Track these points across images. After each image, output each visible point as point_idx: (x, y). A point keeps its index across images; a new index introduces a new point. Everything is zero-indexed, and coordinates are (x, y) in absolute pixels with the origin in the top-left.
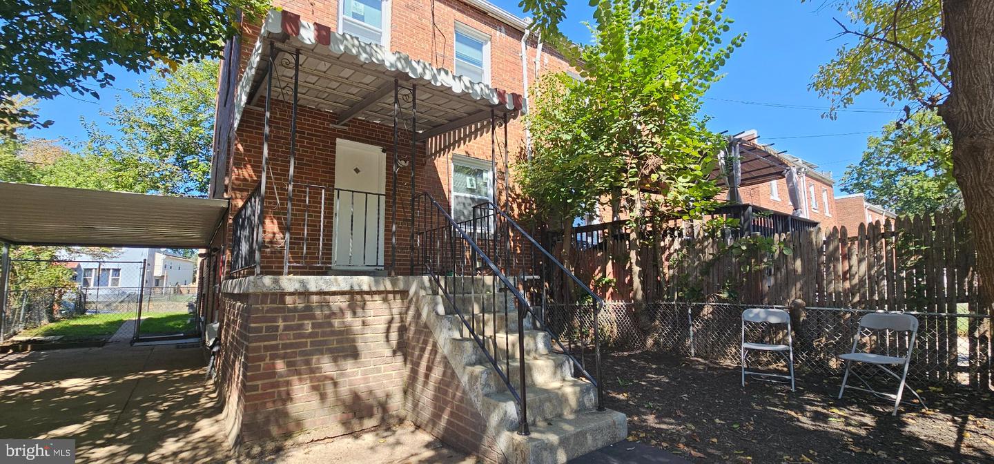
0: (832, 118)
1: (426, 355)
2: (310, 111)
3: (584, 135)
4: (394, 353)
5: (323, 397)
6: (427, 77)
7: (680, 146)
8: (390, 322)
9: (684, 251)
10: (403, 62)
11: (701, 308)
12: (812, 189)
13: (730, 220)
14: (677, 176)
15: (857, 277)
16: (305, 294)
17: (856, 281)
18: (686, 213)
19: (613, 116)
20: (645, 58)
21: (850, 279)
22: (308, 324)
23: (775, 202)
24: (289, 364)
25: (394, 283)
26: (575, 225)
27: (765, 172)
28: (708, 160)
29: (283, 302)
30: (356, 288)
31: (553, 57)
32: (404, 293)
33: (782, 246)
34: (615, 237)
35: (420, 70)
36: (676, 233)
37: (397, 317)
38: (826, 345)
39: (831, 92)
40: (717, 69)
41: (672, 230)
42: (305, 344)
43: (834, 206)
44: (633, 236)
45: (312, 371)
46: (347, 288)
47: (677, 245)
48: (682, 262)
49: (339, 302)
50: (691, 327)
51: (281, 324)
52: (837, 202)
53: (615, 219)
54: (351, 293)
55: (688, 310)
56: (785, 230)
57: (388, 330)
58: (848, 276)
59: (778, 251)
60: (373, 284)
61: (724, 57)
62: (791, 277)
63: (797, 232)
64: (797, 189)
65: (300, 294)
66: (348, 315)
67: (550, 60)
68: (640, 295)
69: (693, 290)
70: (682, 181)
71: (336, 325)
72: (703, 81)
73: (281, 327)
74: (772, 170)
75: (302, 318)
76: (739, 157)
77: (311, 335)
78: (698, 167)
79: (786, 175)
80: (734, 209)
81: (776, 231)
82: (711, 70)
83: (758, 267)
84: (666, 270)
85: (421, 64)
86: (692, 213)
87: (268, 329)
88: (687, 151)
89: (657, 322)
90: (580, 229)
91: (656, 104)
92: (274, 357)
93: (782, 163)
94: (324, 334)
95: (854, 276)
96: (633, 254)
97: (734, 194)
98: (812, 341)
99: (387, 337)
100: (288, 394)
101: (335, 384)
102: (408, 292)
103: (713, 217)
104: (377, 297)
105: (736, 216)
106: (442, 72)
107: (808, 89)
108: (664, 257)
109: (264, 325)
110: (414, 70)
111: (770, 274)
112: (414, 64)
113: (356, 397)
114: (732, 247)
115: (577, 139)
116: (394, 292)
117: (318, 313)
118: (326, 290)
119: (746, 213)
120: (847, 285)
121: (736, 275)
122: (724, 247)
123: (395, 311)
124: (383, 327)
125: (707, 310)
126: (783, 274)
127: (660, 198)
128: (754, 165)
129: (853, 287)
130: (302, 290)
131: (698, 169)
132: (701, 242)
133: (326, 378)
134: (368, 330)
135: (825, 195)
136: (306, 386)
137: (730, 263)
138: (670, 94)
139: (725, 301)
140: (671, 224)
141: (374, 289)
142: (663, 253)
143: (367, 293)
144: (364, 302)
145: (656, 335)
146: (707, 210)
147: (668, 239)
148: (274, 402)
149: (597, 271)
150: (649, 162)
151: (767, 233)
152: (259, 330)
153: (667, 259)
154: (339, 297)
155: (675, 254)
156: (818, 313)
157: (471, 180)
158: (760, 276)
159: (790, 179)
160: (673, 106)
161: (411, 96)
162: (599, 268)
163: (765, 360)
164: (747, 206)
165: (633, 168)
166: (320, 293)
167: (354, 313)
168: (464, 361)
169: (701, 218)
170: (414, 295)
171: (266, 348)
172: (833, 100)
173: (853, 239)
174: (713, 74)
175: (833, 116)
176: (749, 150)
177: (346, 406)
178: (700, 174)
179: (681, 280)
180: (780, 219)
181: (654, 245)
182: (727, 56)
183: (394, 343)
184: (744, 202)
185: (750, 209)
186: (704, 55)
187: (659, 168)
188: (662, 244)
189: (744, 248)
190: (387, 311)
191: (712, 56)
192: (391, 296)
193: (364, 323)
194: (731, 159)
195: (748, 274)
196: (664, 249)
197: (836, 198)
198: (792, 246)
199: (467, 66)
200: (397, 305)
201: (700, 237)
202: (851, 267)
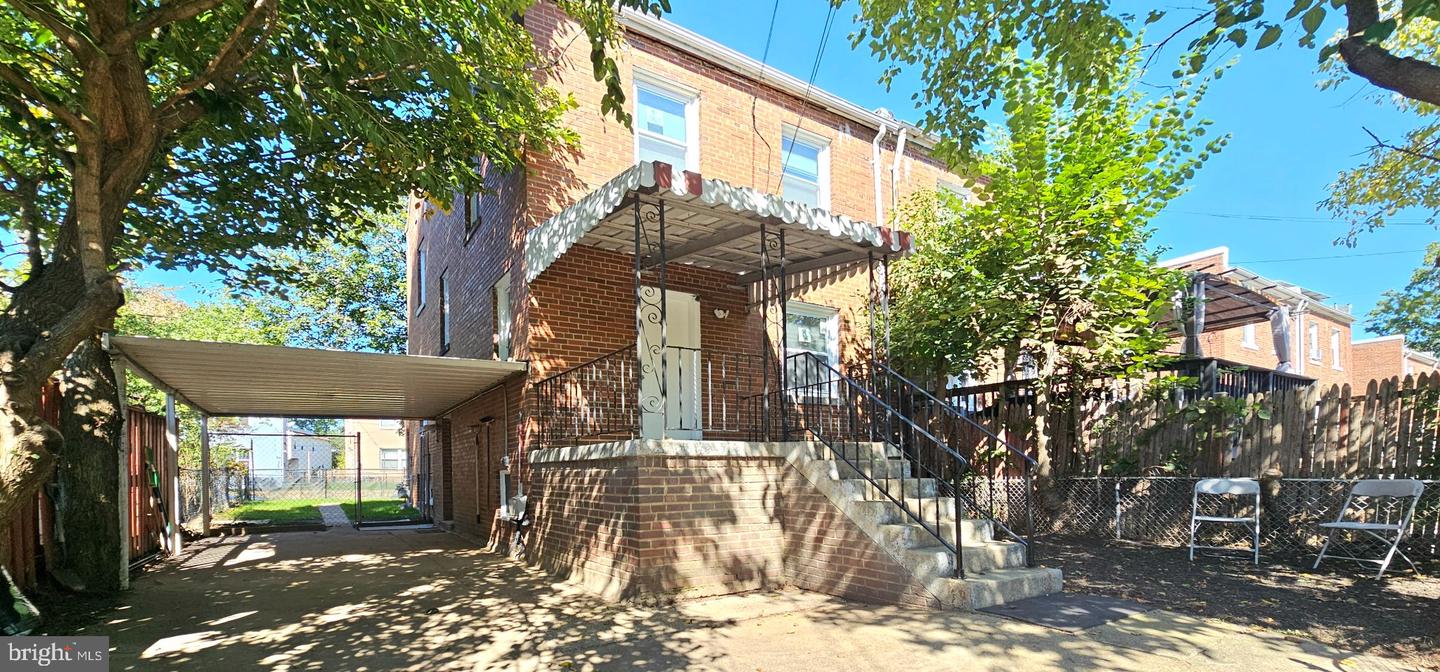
0: (1349, 246)
1: (818, 519)
2: (609, 254)
3: (975, 273)
4: (771, 519)
5: (705, 558)
6: (803, 220)
7: (1119, 287)
8: (767, 489)
9: (1115, 416)
10: (776, 205)
11: (1134, 483)
12: (1313, 331)
13: (1184, 378)
14: (1113, 325)
15: (1358, 443)
16: (684, 458)
17: (1355, 448)
18: (1120, 370)
19: (1021, 249)
20: (1077, 175)
21: (1349, 446)
22: (689, 487)
23: (1248, 350)
24: (675, 525)
25: (770, 450)
26: (949, 387)
27: (1238, 313)
28: (1158, 303)
29: (665, 466)
30: (734, 454)
31: (918, 162)
32: (780, 460)
33: (1257, 408)
34: (1011, 401)
35: (794, 214)
36: (1103, 395)
37: (773, 484)
38: (1306, 521)
39: (1351, 212)
40: (1181, 183)
41: (1098, 391)
42: (687, 507)
43: (1349, 353)
44: (1041, 398)
45: (695, 533)
46: (725, 454)
47: (1103, 409)
48: (1110, 429)
49: (716, 467)
50: (1119, 506)
51: (665, 486)
52: (1355, 349)
53: (1009, 378)
54: (728, 458)
55: (1115, 485)
56: (1263, 389)
57: (764, 497)
58: (1346, 442)
59: (1251, 415)
60: (748, 448)
61: (1192, 168)
62: (1265, 447)
63: (1280, 392)
64: (1288, 336)
65: (681, 457)
66: (726, 480)
67: (913, 166)
68: (1046, 471)
69: (1124, 462)
70: (1118, 331)
71: (715, 490)
72: (1159, 200)
73: (666, 490)
74: (1251, 311)
75: (684, 481)
76: (1204, 297)
77: (691, 498)
78: (1144, 312)
79: (1271, 318)
80: (1191, 364)
81: (1249, 390)
82: (1173, 185)
83: (1220, 434)
84: (1086, 440)
85: (796, 207)
86: (1130, 370)
87: (654, 490)
88: (1131, 293)
89: (1070, 502)
90: (956, 392)
91: (1086, 232)
92: (660, 517)
93: (1268, 302)
94: (703, 498)
95: (1354, 442)
96: (1040, 422)
97: (1192, 344)
98: (1288, 516)
99: (764, 504)
100: (675, 553)
101: (717, 547)
102: (784, 459)
103: (1158, 375)
104: (753, 463)
105: (1193, 373)
106: (819, 213)
107: (1318, 209)
108: (1084, 424)
109: (651, 487)
110: (788, 213)
111: (1235, 444)
112: (787, 206)
113: (736, 560)
114: (1184, 411)
115: (964, 278)
116: (770, 459)
117: (696, 476)
118: (705, 454)
119: (1208, 369)
120: (1343, 452)
121: (1187, 443)
122: (1173, 410)
123: (771, 478)
124: (759, 494)
125: (1142, 487)
126: (1255, 441)
127: (1085, 352)
128: (1224, 304)
129: (1351, 455)
130: (681, 454)
131: (1142, 316)
132: (1141, 405)
133: (707, 540)
134: (746, 496)
135: (1335, 339)
136: (690, 547)
137: (1180, 430)
138: (1110, 220)
139: (1169, 474)
140: (1097, 383)
141: (750, 455)
142: (1084, 419)
143: (743, 458)
144: (740, 467)
145: (1067, 516)
146: (1153, 367)
147: (1090, 403)
148: (663, 559)
149: (982, 443)
150: (1075, 307)
151: (1237, 392)
152: (647, 491)
153: (1087, 428)
154: (715, 463)
155: (1101, 421)
156: (1299, 484)
157: (804, 332)
158: (1221, 445)
159: (1277, 322)
160: (1113, 236)
161: (778, 241)
162: (985, 439)
163: (1221, 539)
164: (1211, 360)
165: (1049, 315)
166: (698, 458)
167: (731, 479)
168: (879, 520)
169: (1142, 377)
170: (795, 462)
171: (655, 509)
172: (1354, 222)
173: (1358, 400)
174: (1175, 190)
175: (1351, 242)
176: (1219, 286)
177: (727, 569)
178: (1145, 321)
179: (1106, 452)
180: (1259, 377)
181: (1072, 410)
182: (1198, 166)
183: (771, 511)
184: (1206, 355)
185: (1214, 364)
186: (1164, 168)
187: (1088, 316)
188: (1083, 408)
189: (1202, 411)
190: (762, 478)
191: (1176, 169)
192: (766, 463)
193: (741, 489)
194: (1191, 301)
195: (1204, 444)
196: (1084, 415)
197: (1353, 343)
198: (1271, 408)
199: (796, 182)
200: (772, 472)
201: (1138, 400)
202: (1350, 432)
